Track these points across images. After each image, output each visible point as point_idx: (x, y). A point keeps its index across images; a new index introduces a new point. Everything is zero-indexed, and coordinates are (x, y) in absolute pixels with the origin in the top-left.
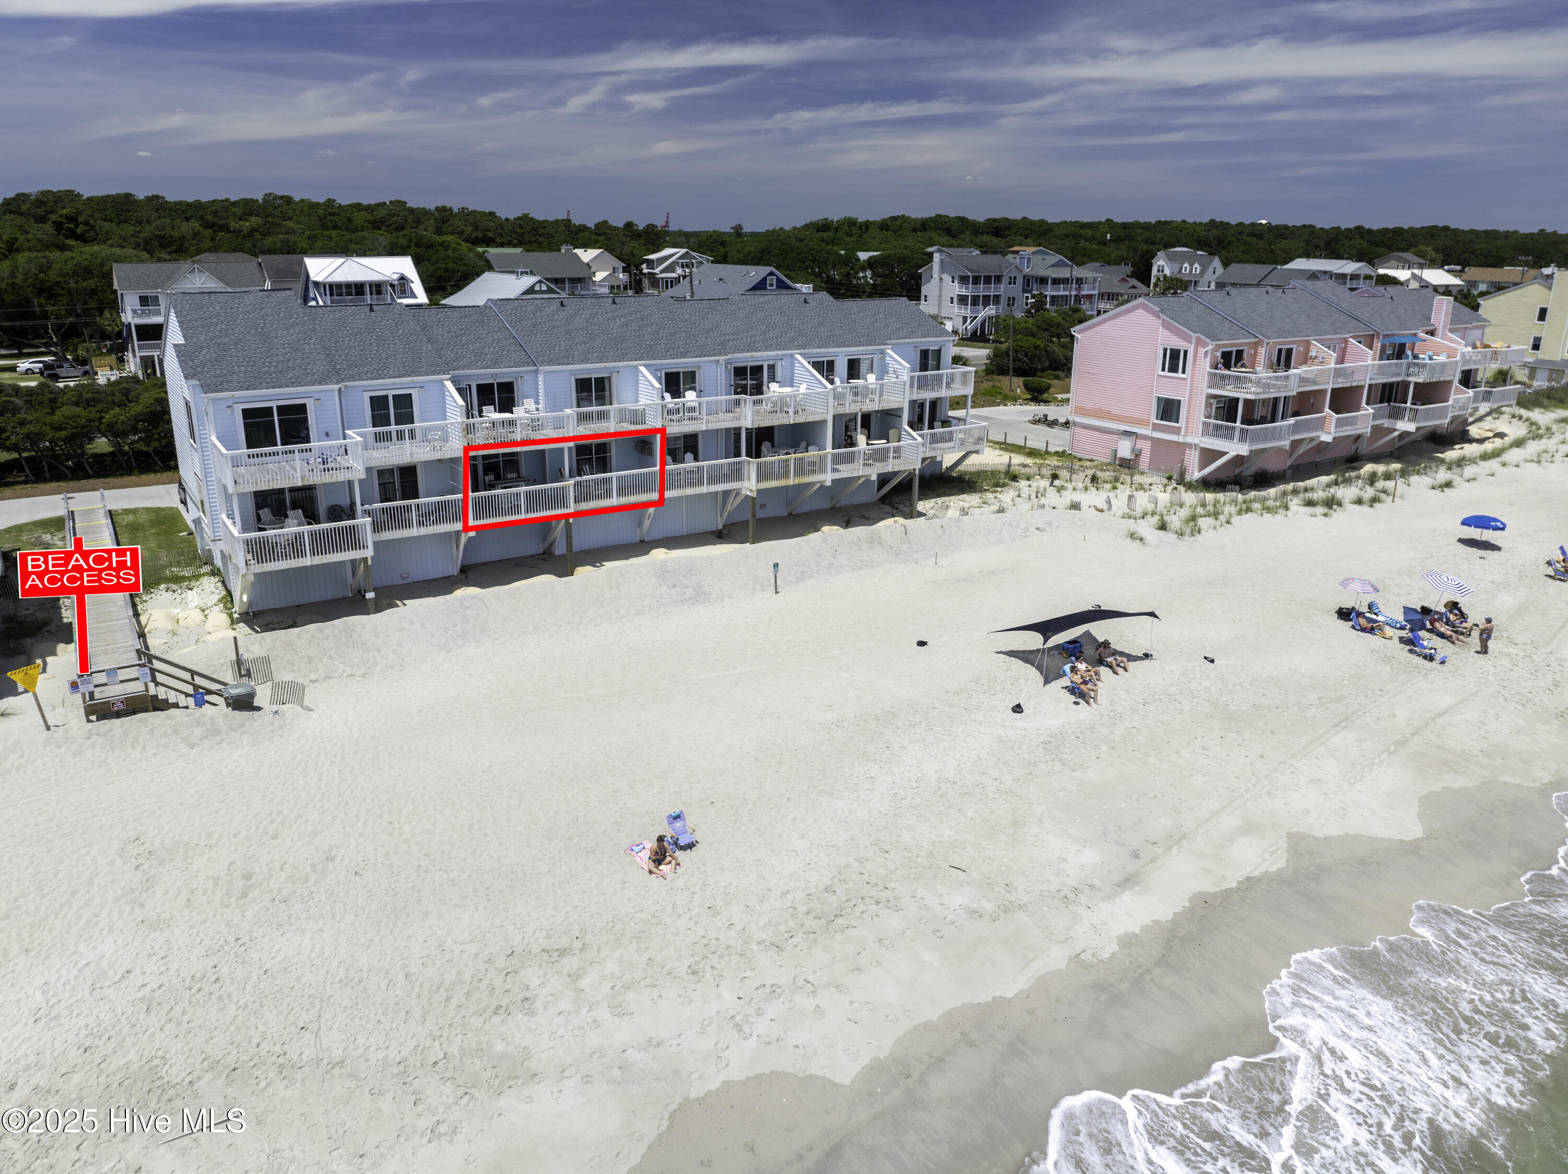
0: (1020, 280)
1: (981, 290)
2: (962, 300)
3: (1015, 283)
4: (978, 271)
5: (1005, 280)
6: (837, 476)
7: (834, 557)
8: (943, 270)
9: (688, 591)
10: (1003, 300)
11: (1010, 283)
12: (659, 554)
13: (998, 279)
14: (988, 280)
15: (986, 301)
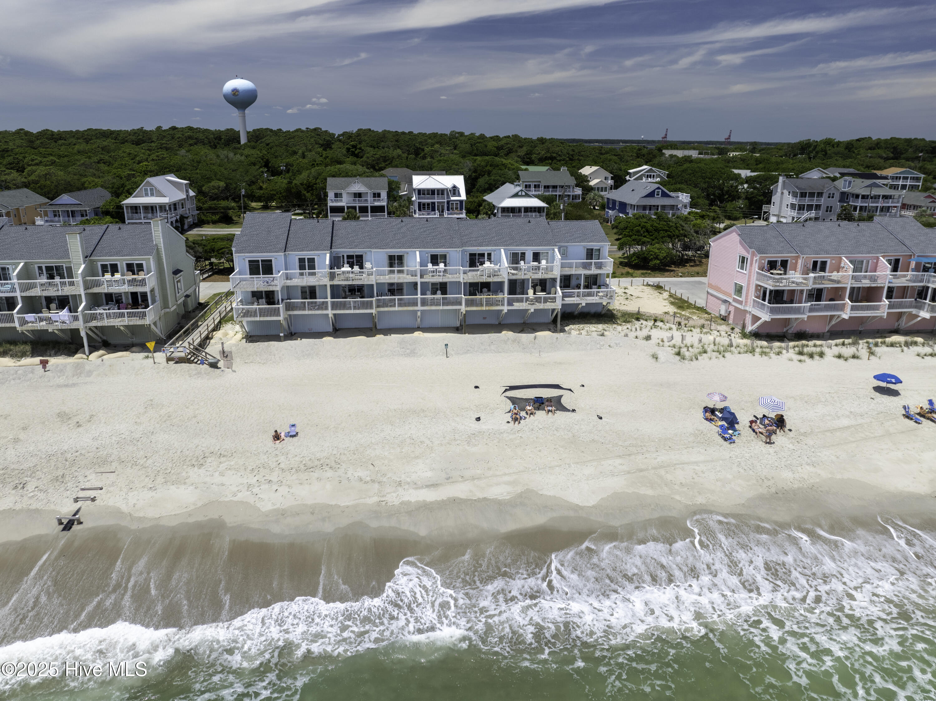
0: (837, 196)
1: (807, 201)
2: (793, 206)
3: (833, 197)
4: (805, 189)
5: (825, 195)
6: (510, 308)
7: (489, 345)
8: (784, 187)
9: (408, 351)
10: (823, 208)
11: (829, 197)
12: (417, 334)
13: (820, 194)
14: (812, 195)
15: (810, 208)
